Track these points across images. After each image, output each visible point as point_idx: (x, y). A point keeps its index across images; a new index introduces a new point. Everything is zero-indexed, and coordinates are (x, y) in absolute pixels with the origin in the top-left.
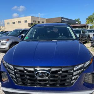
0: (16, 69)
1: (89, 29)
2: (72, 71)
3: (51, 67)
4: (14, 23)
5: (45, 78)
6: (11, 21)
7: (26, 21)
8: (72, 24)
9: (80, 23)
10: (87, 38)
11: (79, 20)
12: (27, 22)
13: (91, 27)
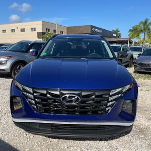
0: (36, 92)
1: (133, 46)
2: (108, 96)
3: (82, 91)
4: (13, 31)
5: (73, 103)
6: (8, 27)
7: (33, 29)
8: (107, 37)
9: (119, 36)
10: (129, 60)
11: (118, 31)
12: (35, 30)
13: (136, 43)
